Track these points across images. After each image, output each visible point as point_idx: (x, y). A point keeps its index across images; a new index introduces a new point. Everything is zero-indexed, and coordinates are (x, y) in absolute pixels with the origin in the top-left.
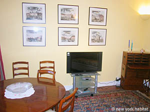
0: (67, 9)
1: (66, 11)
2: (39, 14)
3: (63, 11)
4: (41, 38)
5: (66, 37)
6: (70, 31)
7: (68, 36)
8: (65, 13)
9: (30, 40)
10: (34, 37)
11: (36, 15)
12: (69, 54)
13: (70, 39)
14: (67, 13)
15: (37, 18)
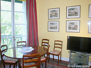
0: (72, 9)
1: (71, 10)
2: (56, 14)
3: (70, 10)
4: (57, 27)
5: (71, 26)
6: (74, 23)
7: (73, 26)
8: (71, 12)
9: (51, 28)
10: (53, 27)
11: (55, 14)
12: (69, 37)
13: (74, 28)
14: (72, 11)
15: (55, 16)
